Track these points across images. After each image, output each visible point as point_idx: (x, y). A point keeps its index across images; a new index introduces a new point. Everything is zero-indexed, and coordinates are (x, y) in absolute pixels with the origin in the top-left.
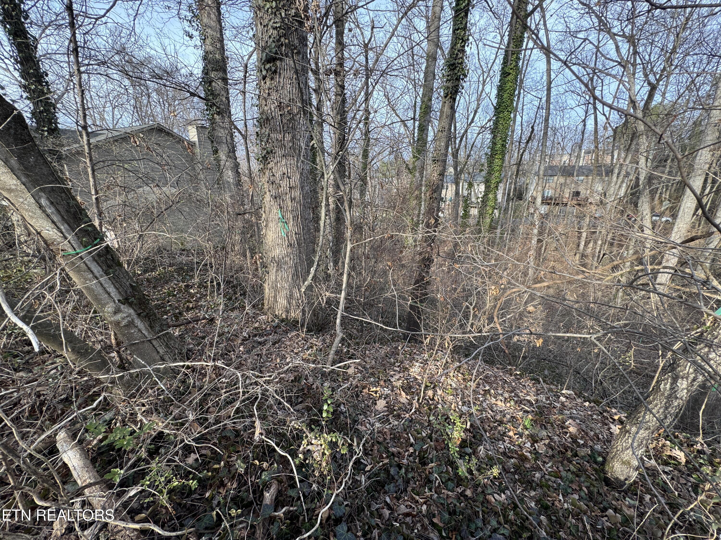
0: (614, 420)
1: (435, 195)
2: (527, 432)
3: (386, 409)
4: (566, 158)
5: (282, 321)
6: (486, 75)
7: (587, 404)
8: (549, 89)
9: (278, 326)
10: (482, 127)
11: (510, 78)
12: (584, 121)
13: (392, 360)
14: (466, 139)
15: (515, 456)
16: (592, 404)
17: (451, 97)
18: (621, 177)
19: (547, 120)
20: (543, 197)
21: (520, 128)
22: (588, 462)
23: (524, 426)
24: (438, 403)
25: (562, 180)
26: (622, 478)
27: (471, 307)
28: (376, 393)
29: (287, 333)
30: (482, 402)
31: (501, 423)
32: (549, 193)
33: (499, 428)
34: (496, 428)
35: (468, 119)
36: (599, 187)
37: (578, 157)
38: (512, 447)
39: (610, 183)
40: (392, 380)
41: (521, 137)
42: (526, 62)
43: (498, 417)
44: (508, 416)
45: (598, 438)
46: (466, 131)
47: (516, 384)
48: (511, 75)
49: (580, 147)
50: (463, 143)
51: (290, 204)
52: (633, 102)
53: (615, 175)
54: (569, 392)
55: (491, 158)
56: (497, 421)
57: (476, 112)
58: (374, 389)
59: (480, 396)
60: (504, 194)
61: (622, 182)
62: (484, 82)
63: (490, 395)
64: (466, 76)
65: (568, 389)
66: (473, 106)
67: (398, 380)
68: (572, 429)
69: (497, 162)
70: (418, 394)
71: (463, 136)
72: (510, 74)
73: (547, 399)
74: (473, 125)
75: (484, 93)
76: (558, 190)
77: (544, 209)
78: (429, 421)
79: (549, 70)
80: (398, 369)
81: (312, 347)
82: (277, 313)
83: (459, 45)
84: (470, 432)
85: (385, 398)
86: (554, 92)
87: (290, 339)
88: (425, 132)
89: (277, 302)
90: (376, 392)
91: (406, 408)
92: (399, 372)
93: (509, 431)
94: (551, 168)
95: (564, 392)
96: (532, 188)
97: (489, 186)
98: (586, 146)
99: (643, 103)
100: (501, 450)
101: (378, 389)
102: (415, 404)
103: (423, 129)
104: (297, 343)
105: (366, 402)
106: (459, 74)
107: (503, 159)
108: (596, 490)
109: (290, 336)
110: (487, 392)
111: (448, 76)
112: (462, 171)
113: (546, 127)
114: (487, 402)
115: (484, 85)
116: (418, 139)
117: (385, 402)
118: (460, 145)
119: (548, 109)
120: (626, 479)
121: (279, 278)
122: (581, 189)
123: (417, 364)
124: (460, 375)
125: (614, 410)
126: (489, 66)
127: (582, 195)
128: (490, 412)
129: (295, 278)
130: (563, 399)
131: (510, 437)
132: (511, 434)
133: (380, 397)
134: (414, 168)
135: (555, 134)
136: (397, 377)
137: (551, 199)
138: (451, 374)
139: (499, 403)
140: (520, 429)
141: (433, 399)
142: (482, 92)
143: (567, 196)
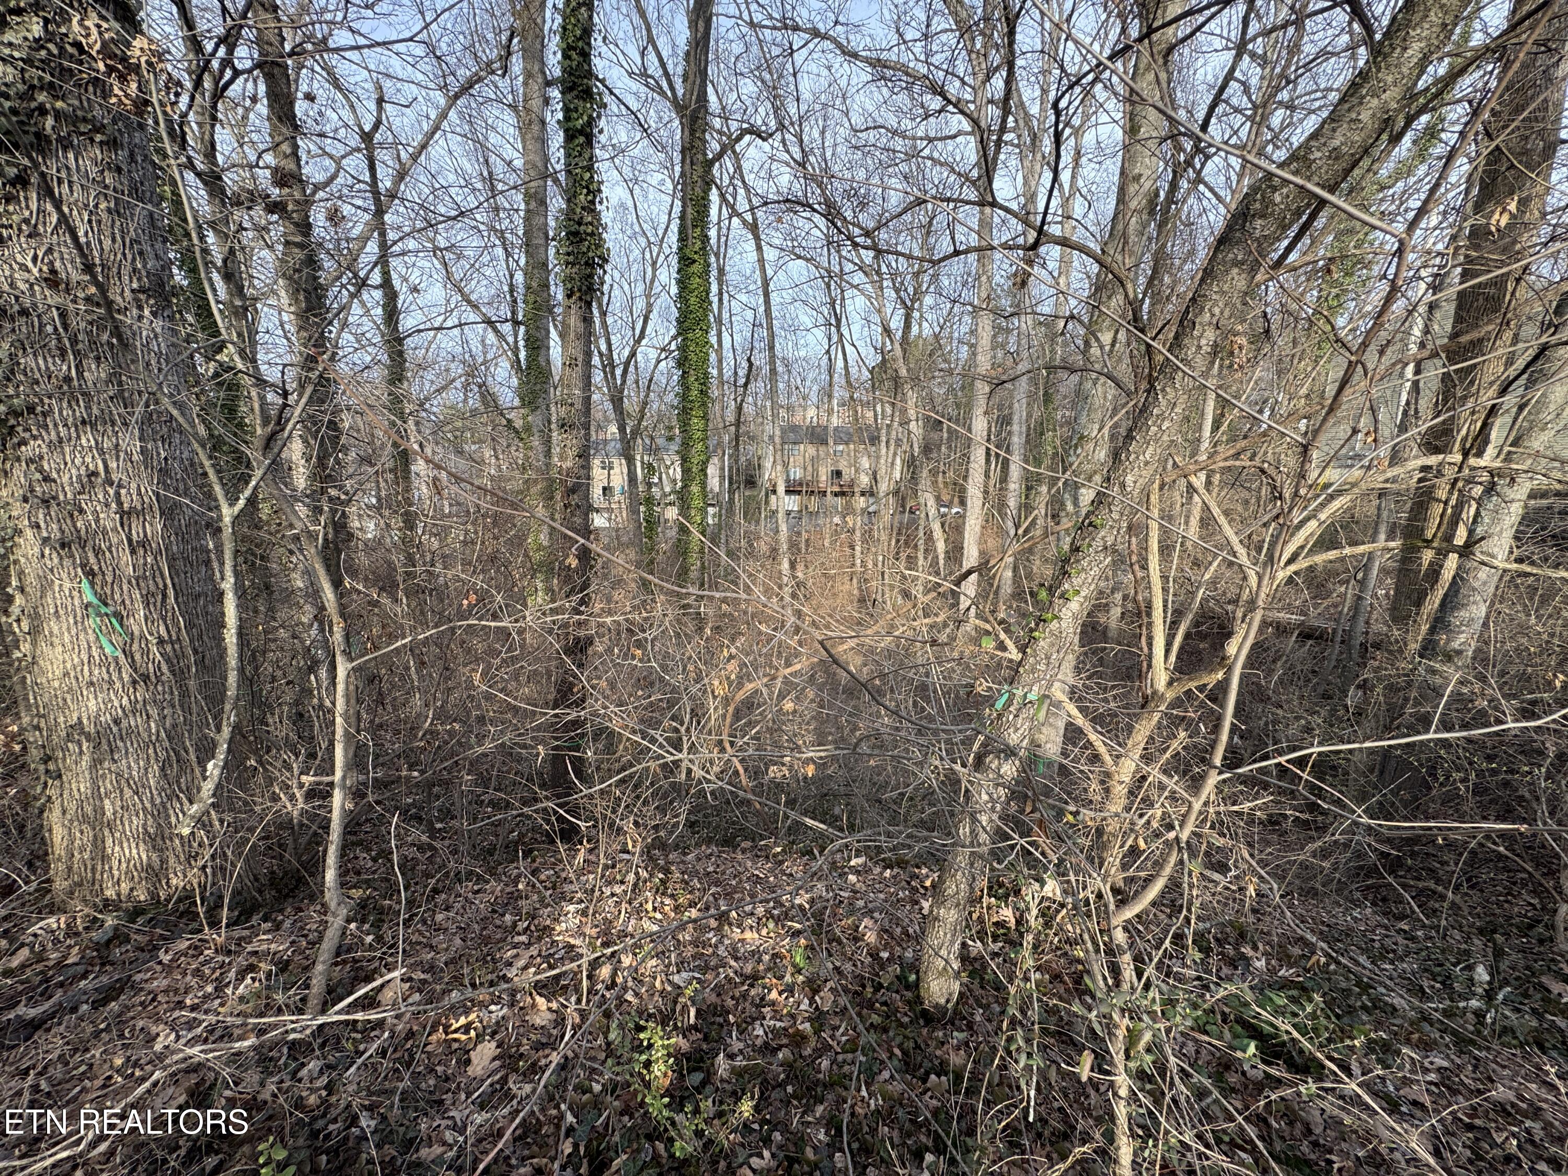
0: (926, 888)
1: (575, 499)
2: (801, 978)
3: (497, 1063)
4: (812, 412)
5: (136, 912)
6: (655, 250)
7: (888, 873)
8: (767, 295)
9: (118, 937)
10: (663, 350)
11: (696, 268)
12: (828, 352)
13: (508, 917)
14: (636, 368)
15: (785, 1041)
16: (896, 870)
17: (580, 299)
18: (892, 448)
19: (772, 348)
20: (788, 481)
21: (731, 355)
22: (897, 992)
23: (794, 965)
24: (625, 989)
25: (811, 450)
26: (942, 1001)
27: (683, 730)
28: (467, 1032)
29: (156, 948)
30: (716, 946)
31: (755, 977)
32: (797, 473)
33: (753, 992)
34: (744, 996)
35: (633, 329)
36: (865, 463)
37: (830, 412)
38: (778, 1024)
39: (878, 457)
40: (511, 973)
41: (736, 373)
42: (723, 239)
43: (748, 969)
44: (766, 958)
45: (908, 935)
46: (633, 354)
47: (776, 877)
48: (696, 265)
49: (830, 396)
50: (631, 378)
51: (126, 557)
52: (887, 331)
53: (883, 444)
54: (860, 860)
55: (685, 412)
56: (747, 978)
57: (646, 319)
58: (463, 1021)
59: (711, 935)
60: (722, 477)
61: (895, 454)
62: (654, 263)
63: (730, 924)
64: (606, 261)
65: (857, 856)
66: (640, 305)
67: (525, 968)
68: (871, 937)
69: (696, 423)
70: (578, 990)
71: (627, 364)
72: (694, 261)
73: (829, 888)
74: (644, 342)
75: (656, 283)
76: (810, 468)
77: (792, 503)
78: (608, 1044)
79: (761, 261)
80: (523, 938)
81: (252, 968)
82: (110, 893)
83: (582, 197)
84: (697, 1030)
85: (494, 1033)
86: (775, 298)
87: (168, 969)
88: (543, 352)
89: (105, 858)
90: (467, 1028)
91: (551, 1035)
92: (528, 945)
93: (770, 991)
94: (794, 428)
95: (852, 863)
96: (768, 464)
97: (689, 470)
98: (839, 393)
99: (900, 333)
100: (759, 1042)
101: (472, 1016)
102: (573, 1017)
103: (536, 345)
104: (197, 972)
105: (439, 1069)
106: (591, 254)
107: (705, 417)
108: (912, 1045)
109: (166, 958)
110: (723, 917)
111: (568, 254)
112: (636, 432)
113: (773, 357)
114: (727, 942)
115: (654, 270)
116: (528, 368)
117: (493, 1044)
118: (624, 382)
119: (770, 327)
120: (948, 1001)
121: (107, 785)
122: (843, 465)
123: (572, 908)
124: (667, 901)
125: (924, 871)
126: (660, 233)
127: (846, 477)
128: (733, 963)
129: (173, 772)
130: (852, 878)
131: (773, 1003)
132: (774, 995)
133: (480, 1038)
134: (528, 428)
135: (789, 372)
136: (521, 963)
137: (801, 484)
138: (649, 907)
139: (748, 935)
140: (788, 978)
141: (614, 984)
142: (652, 281)
143: (824, 478)
